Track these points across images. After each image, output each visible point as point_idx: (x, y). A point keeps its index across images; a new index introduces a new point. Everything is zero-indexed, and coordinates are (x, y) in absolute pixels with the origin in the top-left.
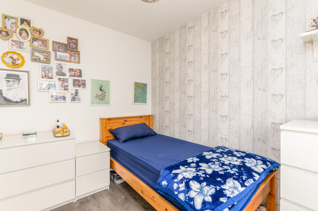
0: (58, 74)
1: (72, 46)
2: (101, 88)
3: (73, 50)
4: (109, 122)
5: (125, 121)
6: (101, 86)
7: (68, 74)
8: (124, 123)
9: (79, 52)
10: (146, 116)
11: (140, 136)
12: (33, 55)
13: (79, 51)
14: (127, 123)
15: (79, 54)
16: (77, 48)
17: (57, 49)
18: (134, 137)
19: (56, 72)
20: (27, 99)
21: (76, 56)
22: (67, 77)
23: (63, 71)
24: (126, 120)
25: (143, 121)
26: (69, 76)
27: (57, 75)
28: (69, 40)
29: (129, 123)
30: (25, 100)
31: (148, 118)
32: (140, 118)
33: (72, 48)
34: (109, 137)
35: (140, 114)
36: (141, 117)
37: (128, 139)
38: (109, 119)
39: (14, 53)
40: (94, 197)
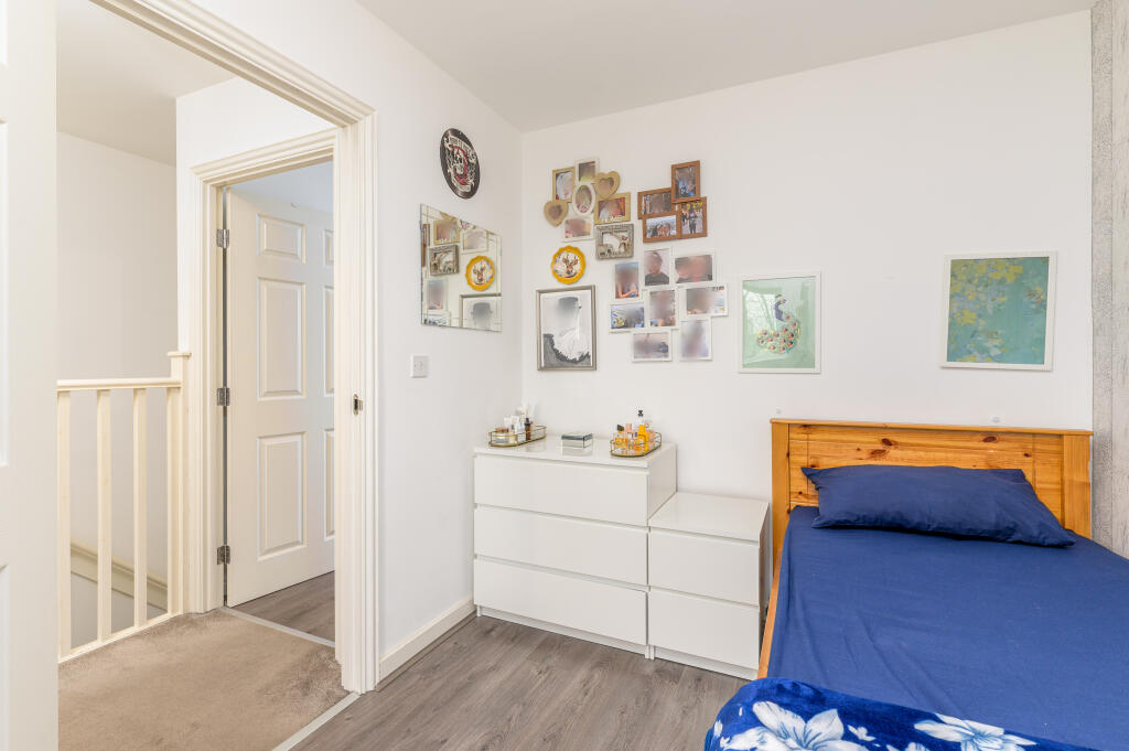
0: (650, 280)
1: (685, 188)
2: (781, 307)
3: (686, 199)
4: (805, 436)
5: (886, 442)
6: (779, 299)
7: (673, 275)
8: (875, 453)
9: (705, 198)
10: (1034, 434)
11: (935, 526)
12: (600, 244)
13: (702, 195)
14: (896, 451)
15: (704, 208)
16: (696, 190)
17: (648, 212)
18: (889, 519)
19: (646, 278)
20: (591, 354)
21: (696, 217)
22: (672, 285)
23: (663, 270)
24: (892, 437)
25: (1005, 457)
26: (678, 282)
27: (647, 283)
28: (677, 172)
29: (910, 454)
30: (588, 355)
31: (1054, 448)
32: (985, 441)
33: (685, 195)
34: (806, 496)
35: (996, 420)
36: (990, 436)
37: (852, 519)
38: (805, 426)
39: (569, 249)
40: (699, 680)
